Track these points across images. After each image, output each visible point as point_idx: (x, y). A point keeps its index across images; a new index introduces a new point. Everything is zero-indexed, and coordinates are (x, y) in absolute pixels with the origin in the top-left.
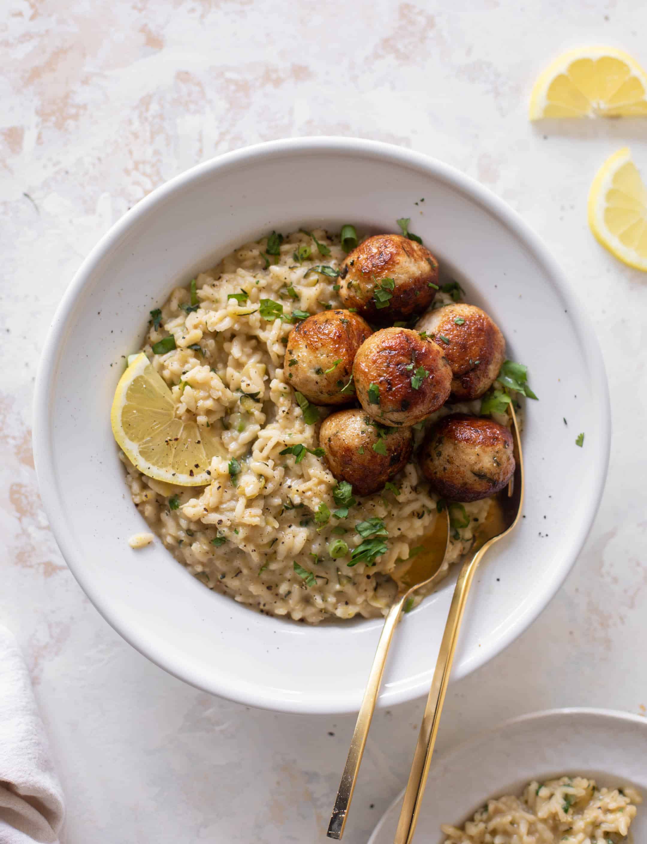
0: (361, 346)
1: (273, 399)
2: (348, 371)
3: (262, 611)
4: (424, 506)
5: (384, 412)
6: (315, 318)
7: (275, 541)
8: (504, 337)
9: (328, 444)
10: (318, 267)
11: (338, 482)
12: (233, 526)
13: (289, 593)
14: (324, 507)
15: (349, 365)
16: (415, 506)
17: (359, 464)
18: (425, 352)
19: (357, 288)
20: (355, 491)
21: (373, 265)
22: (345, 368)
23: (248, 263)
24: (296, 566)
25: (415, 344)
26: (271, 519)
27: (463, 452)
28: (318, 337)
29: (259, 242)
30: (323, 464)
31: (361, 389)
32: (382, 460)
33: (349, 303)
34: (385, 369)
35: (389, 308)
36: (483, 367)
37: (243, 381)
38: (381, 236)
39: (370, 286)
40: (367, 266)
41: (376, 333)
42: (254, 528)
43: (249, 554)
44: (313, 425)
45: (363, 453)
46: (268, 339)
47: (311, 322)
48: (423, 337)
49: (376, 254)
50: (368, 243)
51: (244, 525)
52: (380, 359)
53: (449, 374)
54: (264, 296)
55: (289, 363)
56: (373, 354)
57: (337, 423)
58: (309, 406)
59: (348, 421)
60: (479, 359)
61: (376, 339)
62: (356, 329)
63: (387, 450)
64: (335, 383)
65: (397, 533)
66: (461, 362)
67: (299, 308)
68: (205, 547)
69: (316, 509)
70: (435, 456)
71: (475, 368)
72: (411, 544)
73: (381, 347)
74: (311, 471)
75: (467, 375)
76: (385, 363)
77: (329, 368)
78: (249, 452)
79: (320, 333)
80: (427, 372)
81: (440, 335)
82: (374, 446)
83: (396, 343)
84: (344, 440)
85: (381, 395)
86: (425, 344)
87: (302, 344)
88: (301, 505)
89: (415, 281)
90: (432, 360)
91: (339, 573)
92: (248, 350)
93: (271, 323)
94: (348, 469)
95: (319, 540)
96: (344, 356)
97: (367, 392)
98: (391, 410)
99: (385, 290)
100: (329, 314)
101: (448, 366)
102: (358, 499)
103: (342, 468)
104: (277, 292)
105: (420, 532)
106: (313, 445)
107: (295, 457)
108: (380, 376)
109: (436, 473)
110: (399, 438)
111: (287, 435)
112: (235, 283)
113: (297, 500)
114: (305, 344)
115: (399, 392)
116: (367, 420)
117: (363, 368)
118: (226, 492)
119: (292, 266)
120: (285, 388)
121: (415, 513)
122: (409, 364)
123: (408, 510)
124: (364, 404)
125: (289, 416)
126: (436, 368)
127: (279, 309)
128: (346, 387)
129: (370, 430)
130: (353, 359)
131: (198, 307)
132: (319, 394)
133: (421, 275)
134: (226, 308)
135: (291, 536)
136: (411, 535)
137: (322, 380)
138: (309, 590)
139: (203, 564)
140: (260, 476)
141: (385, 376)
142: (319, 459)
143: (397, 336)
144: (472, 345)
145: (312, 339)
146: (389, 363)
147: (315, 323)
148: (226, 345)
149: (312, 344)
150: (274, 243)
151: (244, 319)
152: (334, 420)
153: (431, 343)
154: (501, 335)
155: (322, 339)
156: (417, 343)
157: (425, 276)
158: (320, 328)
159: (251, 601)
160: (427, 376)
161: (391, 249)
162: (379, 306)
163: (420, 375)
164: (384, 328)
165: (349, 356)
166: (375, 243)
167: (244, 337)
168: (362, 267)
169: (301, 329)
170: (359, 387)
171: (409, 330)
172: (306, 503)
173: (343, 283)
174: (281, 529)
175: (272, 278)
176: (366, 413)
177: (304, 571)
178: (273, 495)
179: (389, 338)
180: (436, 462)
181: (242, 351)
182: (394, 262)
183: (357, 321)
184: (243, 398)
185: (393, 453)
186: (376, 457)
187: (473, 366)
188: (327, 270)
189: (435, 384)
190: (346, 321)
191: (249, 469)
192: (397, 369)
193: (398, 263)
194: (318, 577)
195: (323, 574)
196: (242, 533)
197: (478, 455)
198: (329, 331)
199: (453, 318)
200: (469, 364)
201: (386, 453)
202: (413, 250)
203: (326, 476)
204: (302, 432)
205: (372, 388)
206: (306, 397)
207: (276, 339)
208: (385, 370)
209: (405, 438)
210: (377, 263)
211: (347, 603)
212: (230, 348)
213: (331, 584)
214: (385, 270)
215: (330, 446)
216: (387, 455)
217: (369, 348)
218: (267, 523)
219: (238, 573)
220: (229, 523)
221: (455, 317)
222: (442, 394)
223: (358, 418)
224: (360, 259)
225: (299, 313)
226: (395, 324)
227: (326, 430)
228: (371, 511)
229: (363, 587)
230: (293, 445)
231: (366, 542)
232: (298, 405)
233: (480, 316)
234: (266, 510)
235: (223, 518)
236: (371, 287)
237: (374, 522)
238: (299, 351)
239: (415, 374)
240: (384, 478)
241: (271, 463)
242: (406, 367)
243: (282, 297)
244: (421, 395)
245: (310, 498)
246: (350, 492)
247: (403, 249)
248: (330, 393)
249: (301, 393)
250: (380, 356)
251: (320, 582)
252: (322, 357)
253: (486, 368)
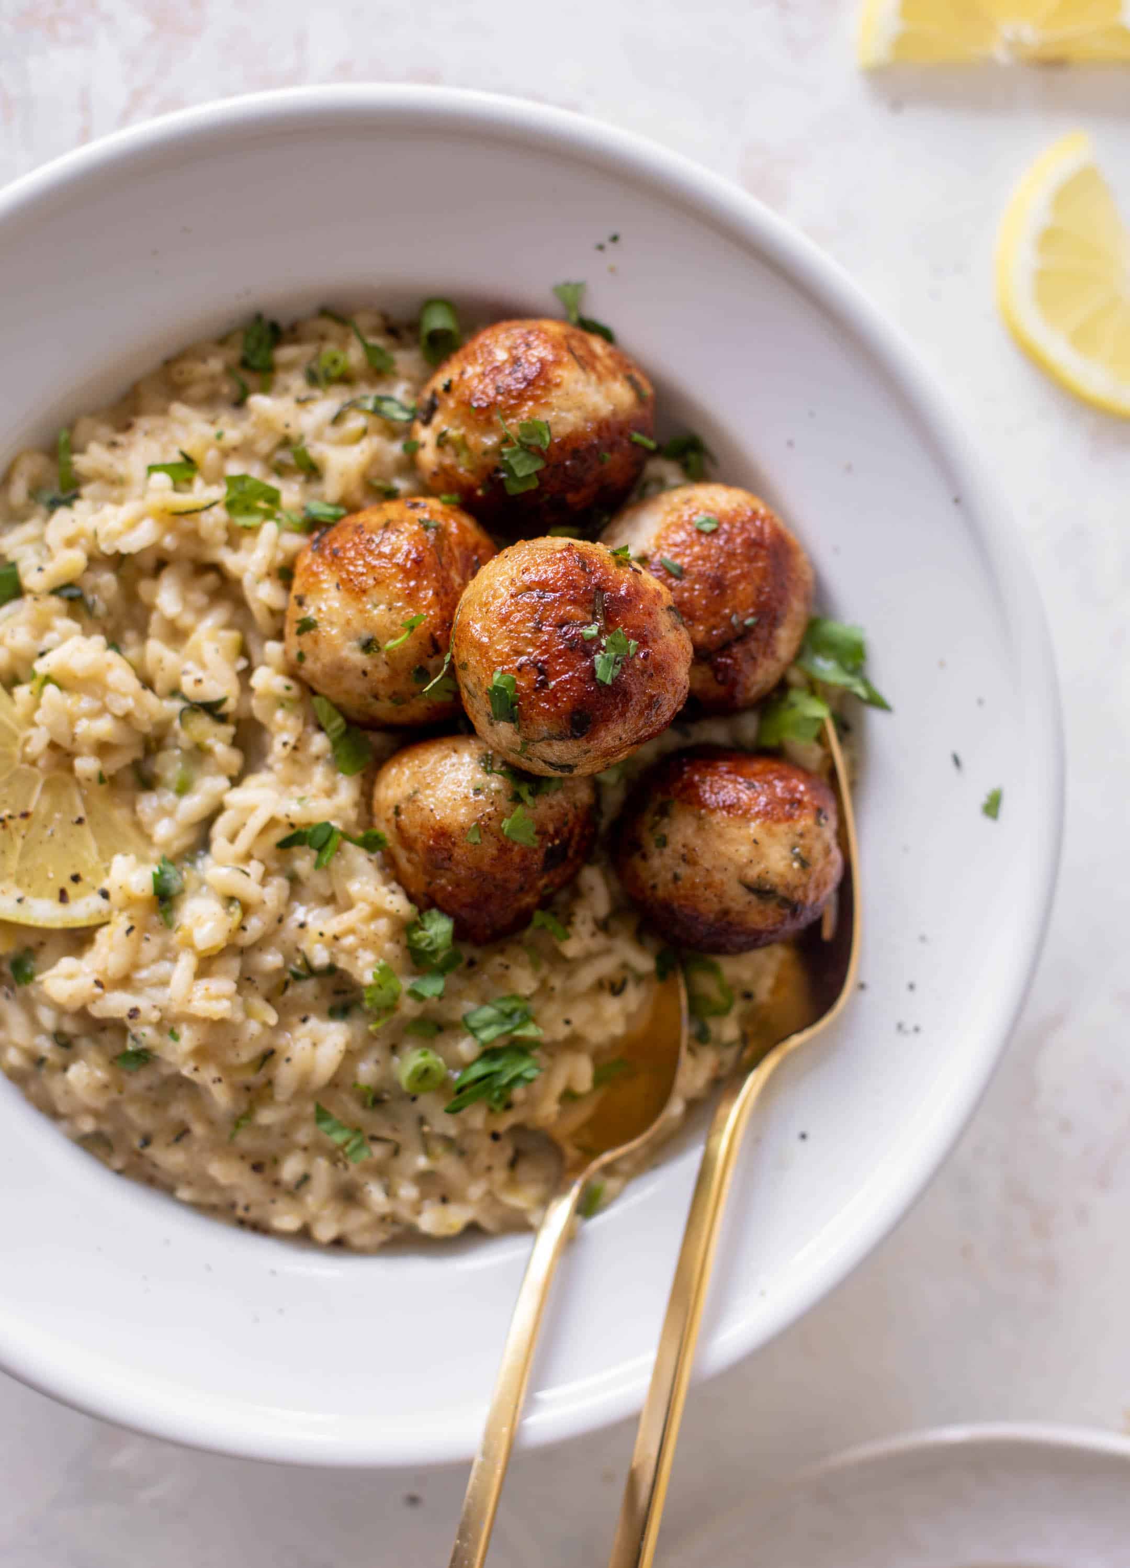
0: (471, 583)
1: (259, 714)
2: (441, 643)
3: (242, 1223)
4: (625, 966)
5: (528, 741)
6: (360, 518)
7: (268, 1057)
8: (812, 563)
9: (393, 822)
10: (365, 398)
11: (421, 912)
12: (166, 1022)
13: (305, 1179)
14: (385, 972)
15: (442, 630)
16: (606, 967)
17: (469, 868)
18: (628, 594)
19: (461, 446)
20: (461, 933)
21: (497, 389)
22: (432, 635)
23: (197, 391)
24: (321, 1115)
25: (603, 575)
26: (258, 1003)
27: (720, 836)
28: (366, 564)
29: (222, 341)
30: (382, 868)
31: (471, 686)
32: (524, 857)
33: (440, 483)
34: (530, 636)
35: (538, 492)
36: (762, 633)
37: (185, 673)
38: (515, 323)
39: (490, 441)
40: (483, 392)
41: (506, 551)
42: (218, 1026)
43: (207, 1091)
44: (357, 777)
45: (479, 841)
46: (245, 570)
47: (350, 529)
48: (622, 561)
49: (504, 362)
50: (485, 338)
51: (193, 1020)
52: (519, 611)
53: (684, 647)
54: (234, 468)
55: (296, 627)
56: (500, 600)
57: (416, 769)
58: (347, 733)
59: (441, 766)
60: (752, 615)
61: (508, 565)
62: (459, 544)
63: (537, 833)
64: (409, 673)
65: (562, 1032)
66: (712, 621)
67: (321, 498)
68: (101, 1075)
69: (368, 977)
70: (651, 847)
71: (744, 635)
72: (597, 1056)
73: (519, 584)
74: (355, 887)
75: (726, 653)
76: (529, 621)
77: (394, 637)
78: (203, 843)
79: (371, 552)
80: (633, 643)
81: (662, 556)
82: (506, 824)
83: (557, 573)
84: (432, 810)
85: (521, 699)
86: (626, 576)
87: (328, 580)
88: (331, 970)
89: (600, 428)
90: (645, 615)
91: (426, 1129)
92: (198, 598)
93: (253, 531)
94: (443, 881)
95: (375, 1053)
96: (429, 607)
97: (488, 692)
98: (546, 734)
99: (528, 449)
100: (392, 510)
101: (682, 629)
102: (468, 951)
103: (428, 879)
104: (266, 459)
105: (618, 1028)
106: (359, 824)
107: (314, 853)
108: (519, 653)
109: (654, 887)
110: (565, 804)
111: (295, 801)
112: (165, 438)
113: (320, 957)
114: (336, 580)
115: (564, 690)
116: (487, 763)
117: (476, 635)
118: (147, 939)
119: (303, 395)
120: (288, 688)
121: (607, 985)
122: (589, 624)
123: (587, 976)
124: (481, 723)
125: (300, 756)
126: (655, 632)
127: (273, 498)
128: (435, 681)
129: (495, 785)
130: (452, 616)
131: (77, 496)
132: (371, 700)
133: (614, 413)
134: (142, 497)
135: (305, 1043)
136: (597, 1035)
137: (376, 666)
138: (353, 1171)
139: (96, 1114)
140: (230, 900)
141: (530, 654)
142: (373, 857)
143: (558, 555)
144: (738, 579)
145: (351, 568)
146: (540, 622)
147: (359, 530)
148: (144, 587)
149: (351, 580)
150: (260, 341)
151: (185, 524)
152: (408, 762)
153: (640, 573)
154: (804, 558)
155: (374, 567)
156: (607, 573)
157: (621, 417)
158: (370, 540)
159: (214, 1198)
160: (632, 652)
161: (541, 351)
162: (514, 489)
163: (615, 649)
164: (526, 539)
165: (441, 609)
166: (502, 337)
167: (188, 567)
168: (472, 394)
169: (325, 545)
170: (468, 680)
171: (589, 543)
172: (342, 963)
173: (426, 435)
174: (282, 1026)
175: (255, 425)
176: (484, 746)
177: (340, 1127)
178: (260, 945)
179: (539, 561)
180: (656, 862)
181: (185, 601)
182: (548, 381)
183: (460, 526)
184: (186, 712)
185: (552, 841)
186: (511, 850)
187: (739, 630)
188: (387, 407)
189: (652, 672)
190: (432, 524)
191: (202, 883)
192: (560, 637)
193: (558, 385)
194: (374, 1139)
195: (385, 1133)
196: (188, 1038)
197: (755, 842)
198: (393, 548)
199: (690, 516)
200: (732, 627)
201: (533, 840)
202: (593, 355)
203: (391, 897)
204: (330, 792)
205: (498, 682)
206: (339, 708)
207: (264, 569)
208: (531, 639)
209: (578, 804)
210: (508, 386)
211: (444, 1200)
212: (154, 594)
213: (405, 1156)
214: (526, 400)
215: (398, 827)
216: (536, 845)
217: (490, 586)
218: (249, 1013)
219: (182, 1133)
220: (155, 1016)
221: (696, 513)
222: (668, 696)
223: (466, 758)
224: (466, 376)
225: (320, 509)
226: (553, 531)
227: (387, 787)
228: (501, 978)
229: (483, 1159)
230: (309, 824)
231: (490, 1053)
232: (320, 728)
233: (755, 513)
234: (245, 981)
235: (142, 1003)
236: (495, 443)
237: (507, 1007)
238: (322, 598)
239: (604, 649)
240: (529, 899)
241: (255, 868)
242: (581, 631)
243: (280, 470)
244: (618, 701)
245: (351, 953)
246: (449, 936)
247: (571, 351)
248: (397, 698)
249: (327, 698)
250: (517, 604)
251: (378, 1151)
252: (375, 612)
253: (771, 634)
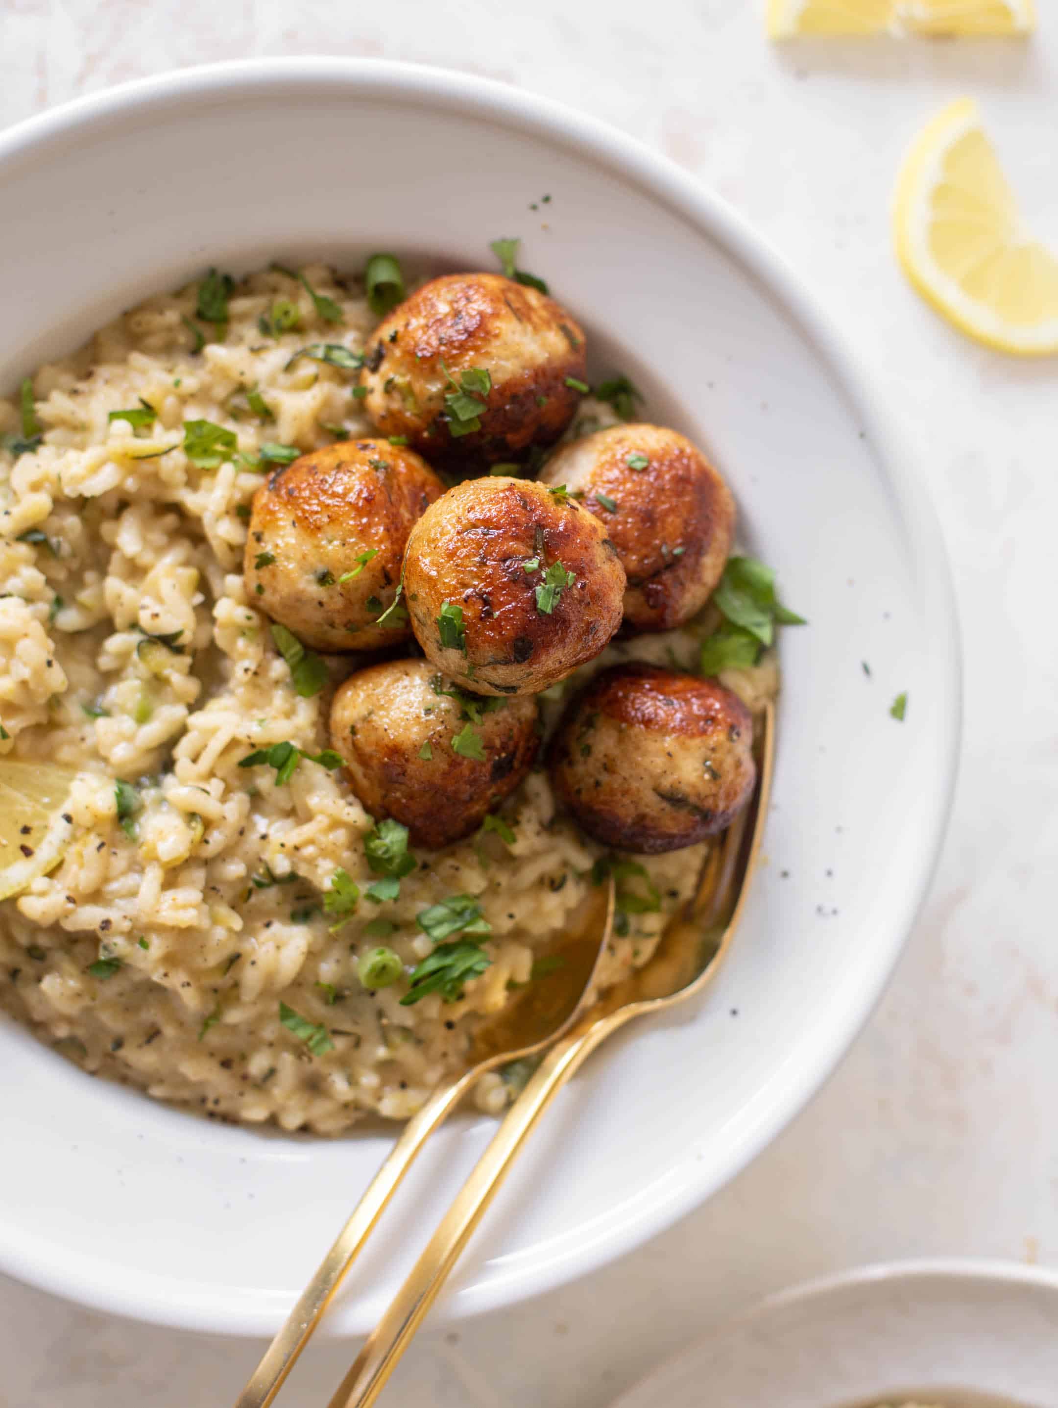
0: (420, 520)
1: (221, 643)
2: (393, 575)
3: (212, 1116)
4: (564, 863)
5: (475, 666)
6: (314, 460)
7: (234, 960)
8: (734, 497)
9: (350, 741)
10: (316, 346)
11: (377, 823)
12: (135, 932)
13: (272, 1072)
14: (343, 879)
15: (393, 563)
16: (548, 864)
17: (422, 782)
18: (566, 529)
19: (407, 392)
20: (416, 840)
21: (440, 339)
22: (383, 568)
23: (154, 341)
24: (286, 1013)
25: (542, 512)
26: (223, 910)
28: (320, 504)
29: (179, 294)
30: (339, 782)
31: (421, 615)
32: (473, 770)
33: (388, 425)
34: (475, 569)
35: (480, 434)
36: (689, 561)
37: (143, 607)
38: (456, 278)
39: (434, 388)
40: (428, 343)
41: (453, 491)
42: (186, 933)
43: (176, 994)
44: (315, 699)
45: (430, 756)
46: (205, 509)
47: (304, 470)
48: (559, 498)
49: (446, 315)
50: (428, 292)
51: (161, 929)
52: (465, 547)
53: (618, 577)
54: (192, 414)
55: (255, 561)
56: (447, 537)
57: (370, 692)
58: (304, 658)
59: (393, 689)
60: (681, 545)
61: (454, 504)
62: (408, 482)
63: (485, 748)
64: (363, 603)
65: (506, 925)
66: (644, 551)
67: (276, 440)
68: (73, 984)
69: (327, 884)
70: (578, 757)
71: (673, 563)
72: (537, 947)
73: (465, 522)
74: (314, 801)
75: (656, 579)
76: (475, 556)
77: (347, 570)
78: (168, 765)
79: (325, 492)
80: (571, 574)
81: (597, 492)
82: (456, 741)
83: (500, 511)
84: (386, 730)
85: (467, 628)
86: (564, 512)
87: (285, 519)
88: (292, 877)
89: (536, 375)
90: (581, 548)
91: (385, 1021)
92: (158, 537)
93: (212, 472)
94: (398, 794)
95: (337, 953)
96: (381, 542)
97: (436, 622)
98: (492, 660)
99: (469, 394)
100: (344, 451)
101: (616, 560)
102: (421, 856)
103: (383, 792)
104: (223, 404)
105: (557, 922)
106: (317, 742)
107: (275, 771)
108: (465, 586)
109: (579, 792)
110: (510, 720)
111: (256, 723)
112: (126, 385)
113: (282, 866)
114: (292, 518)
115: (507, 619)
116: (437, 684)
117: (426, 569)
118: (115, 853)
119: (256, 345)
120: (249, 618)
121: (547, 882)
122: (530, 558)
123: (529, 874)
124: (430, 648)
125: (260, 681)
126: (591, 565)
127: (230, 441)
128: (388, 611)
129: (445, 705)
130: (402, 549)
131: (40, 442)
132: (326, 628)
133: (549, 360)
134: (103, 443)
135: (271, 946)
136: (539, 928)
137: (331, 597)
138: (317, 1064)
139: (70, 1021)
140: (192, 816)
141: (475, 587)
142: (332, 773)
143: (501, 495)
144: (667, 513)
145: (307, 507)
146: (484, 557)
147: (313, 470)
148: (106, 528)
149: (306, 518)
150: (214, 295)
151: (147, 467)
152: (362, 685)
153: (577, 509)
154: (725, 492)
155: (328, 506)
156: (546, 510)
157: (557, 363)
158: (324, 481)
159: (185, 1094)
160: (570, 583)
161: (480, 305)
162: (457, 431)
163: (555, 581)
164: (470, 479)
165: (392, 543)
166: (443, 291)
167: (147, 507)
168: (416, 345)
169: (280, 485)
170: (418, 610)
171: (528, 482)
172: (303, 871)
173: (373, 382)
174: (247, 931)
175: (211, 372)
176: (434, 668)
177: (304, 1023)
178: (224, 855)
179: (483, 500)
180: (580, 769)
181: (145, 540)
182: (487, 333)
183: (409, 466)
184: (144, 645)
185: (499, 755)
186: (460, 764)
187: (668, 559)
188: (336, 355)
189: (589, 600)
190: (382, 464)
191: (163, 800)
192: (503, 570)
193: (496, 336)
194: (336, 1033)
195: (347, 1027)
196: (157, 946)
197: (670, 754)
198: (345, 489)
199: (623, 455)
200: (662, 556)
201: (480, 753)
202: (530, 308)
203: (348, 809)
204: (289, 714)
205: (446, 612)
206: (297, 636)
207: (223, 508)
208: (476, 572)
209: (523, 719)
210: (451, 337)
211: (403, 1085)
212: (115, 534)
213: (365, 1048)
214: (467, 350)
215: (354, 744)
216: (484, 759)
217: (438, 523)
218: (215, 921)
219: (153, 1035)
220: (126, 925)
221: (627, 453)
222: (603, 622)
223: (417, 681)
224: (411, 328)
225: (276, 451)
226: (495, 469)
227: (344, 708)
228: (452, 880)
229: (438, 1046)
230: (269, 744)
231: (443, 949)
232: (279, 654)
233: (682, 451)
234: (211, 890)
235: (113, 915)
236: (439, 390)
237: (458, 906)
238: (279, 535)
239: (544, 581)
240: (477, 808)
241: (216, 786)
242: (523, 565)
243: (236, 415)
244: (558, 627)
245: (311, 862)
246: (404, 844)
247: (508, 304)
248: (350, 626)
249: (286, 627)
250: (463, 540)
251: (340, 1044)
252: (330, 547)
253: (697, 563)
